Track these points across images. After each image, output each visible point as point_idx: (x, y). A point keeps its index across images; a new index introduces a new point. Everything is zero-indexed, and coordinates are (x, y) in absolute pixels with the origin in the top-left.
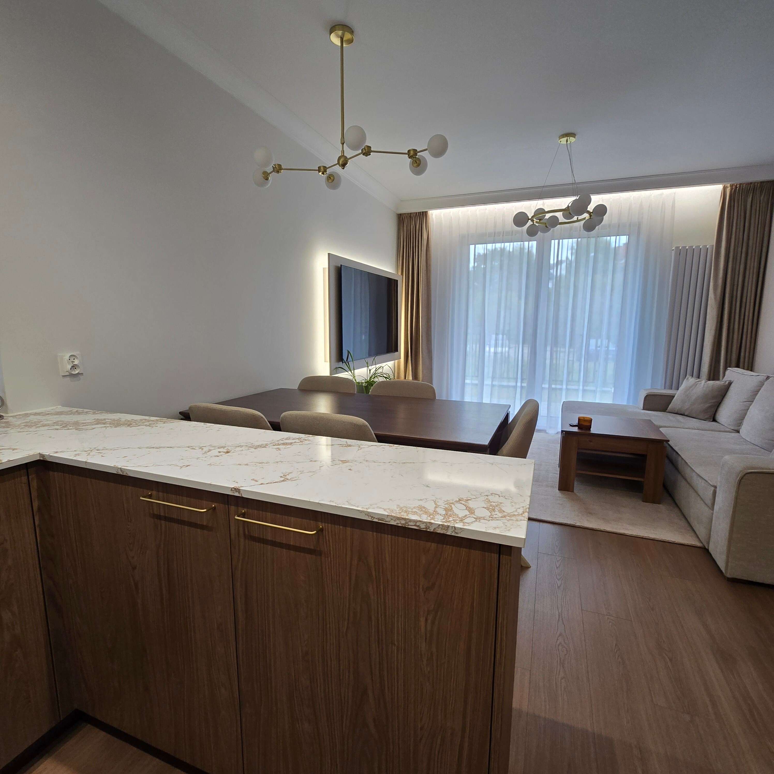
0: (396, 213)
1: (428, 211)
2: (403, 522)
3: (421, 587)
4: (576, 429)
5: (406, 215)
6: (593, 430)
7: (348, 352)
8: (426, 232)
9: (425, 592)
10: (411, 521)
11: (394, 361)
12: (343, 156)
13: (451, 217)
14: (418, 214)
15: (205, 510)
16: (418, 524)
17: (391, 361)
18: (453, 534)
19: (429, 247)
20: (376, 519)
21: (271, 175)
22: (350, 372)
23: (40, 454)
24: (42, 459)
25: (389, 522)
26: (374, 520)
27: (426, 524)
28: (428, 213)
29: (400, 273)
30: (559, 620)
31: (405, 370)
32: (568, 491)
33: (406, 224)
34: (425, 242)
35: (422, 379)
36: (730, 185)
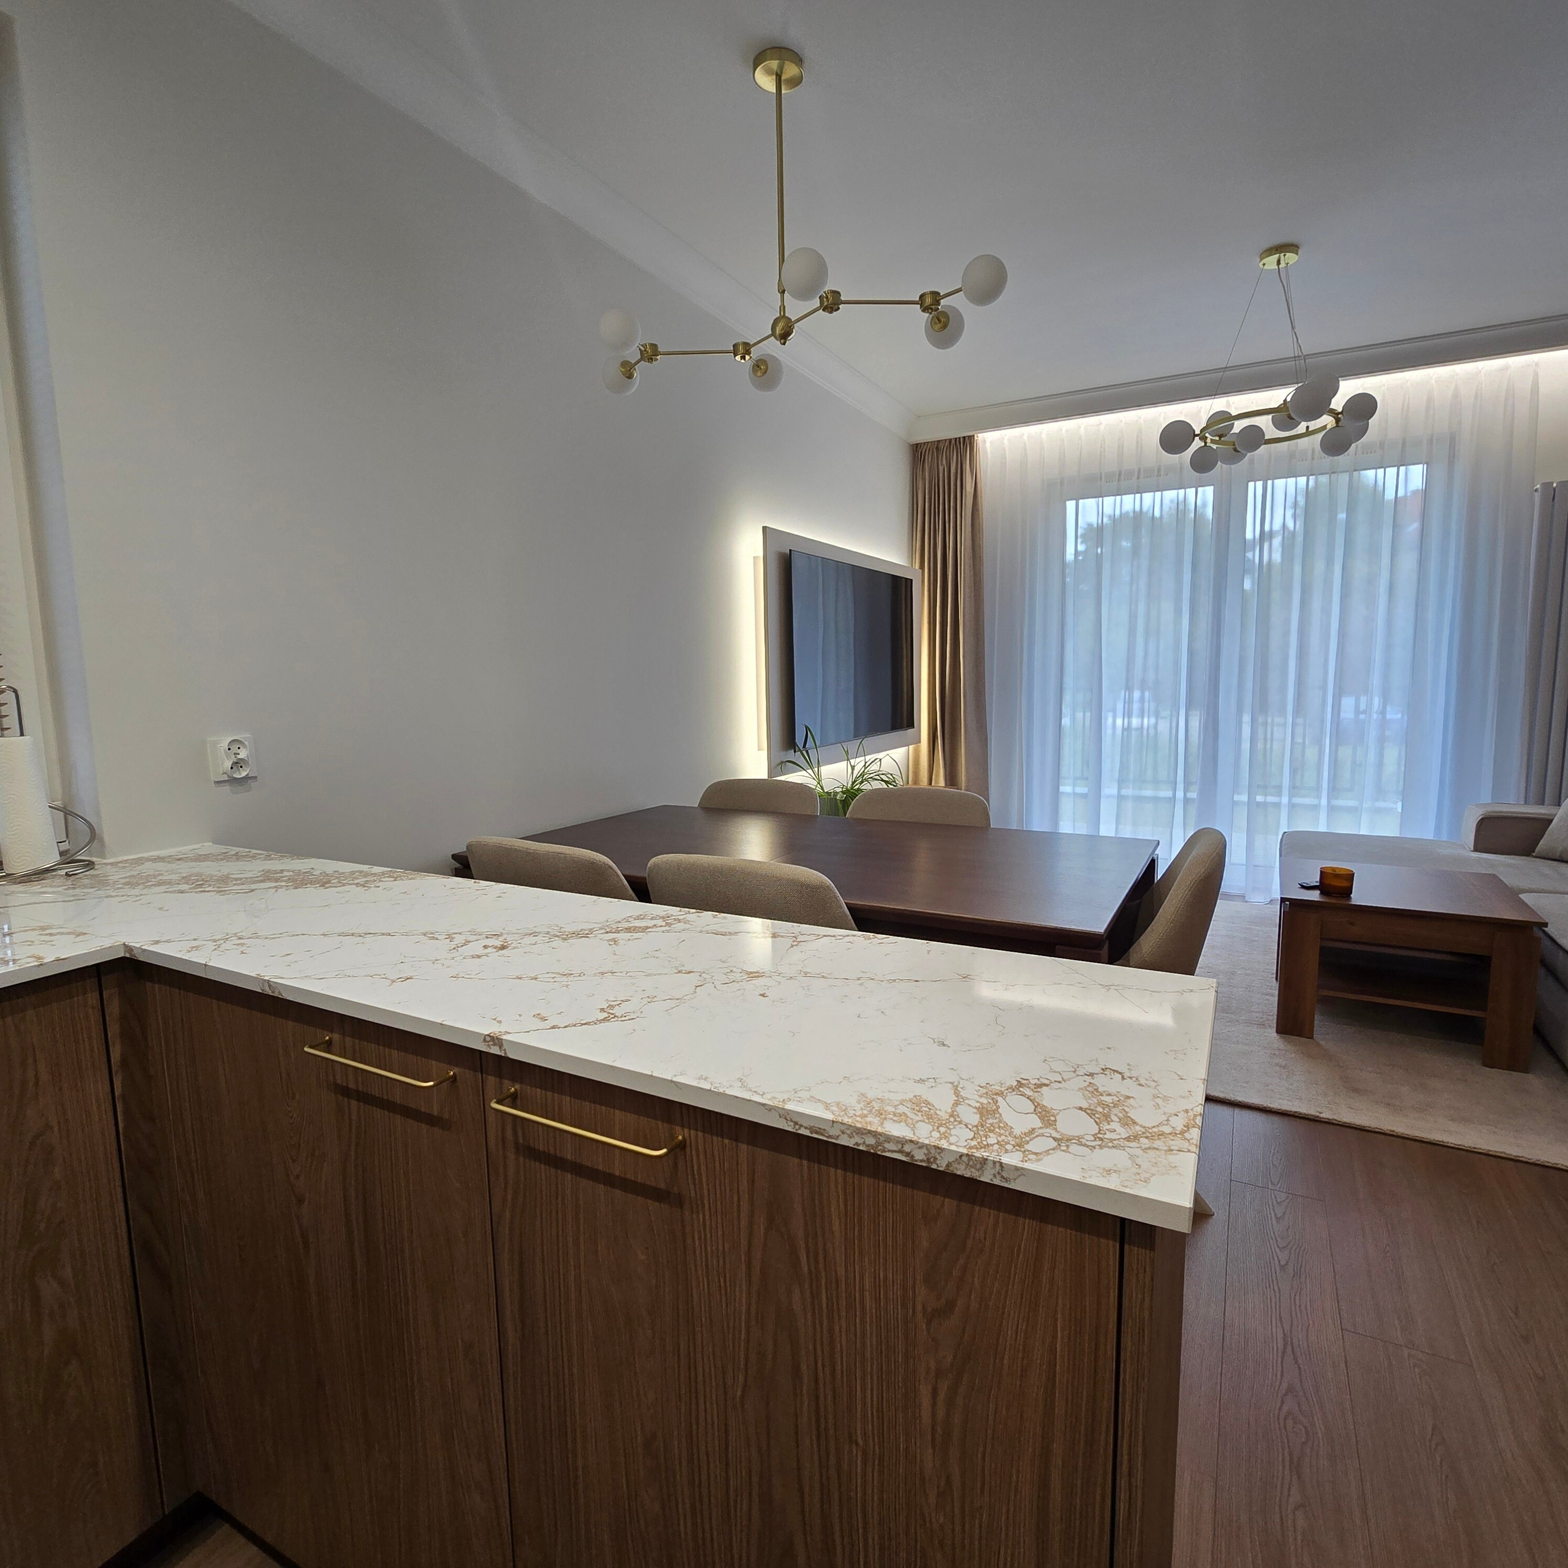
0: (909, 444)
1: (976, 436)
2: (871, 1141)
3: (919, 1308)
4: (1315, 896)
5: (929, 445)
6: (1359, 897)
7: (807, 728)
8: (972, 478)
9: (929, 1323)
10: (889, 1139)
11: (907, 747)
12: (783, 317)
13: (1025, 444)
14: (953, 442)
15: (431, 1083)
16: (907, 1148)
17: (897, 748)
18: (997, 1182)
19: (978, 510)
20: (806, 1128)
21: (638, 367)
22: (810, 771)
23: (124, 944)
24: (128, 955)
25: (836, 1139)
26: (800, 1132)
27: (927, 1149)
28: (976, 438)
29: (917, 566)
30: (1284, 1352)
31: (929, 765)
32: (1301, 1035)
33: (929, 463)
34: (969, 499)
35: (966, 785)
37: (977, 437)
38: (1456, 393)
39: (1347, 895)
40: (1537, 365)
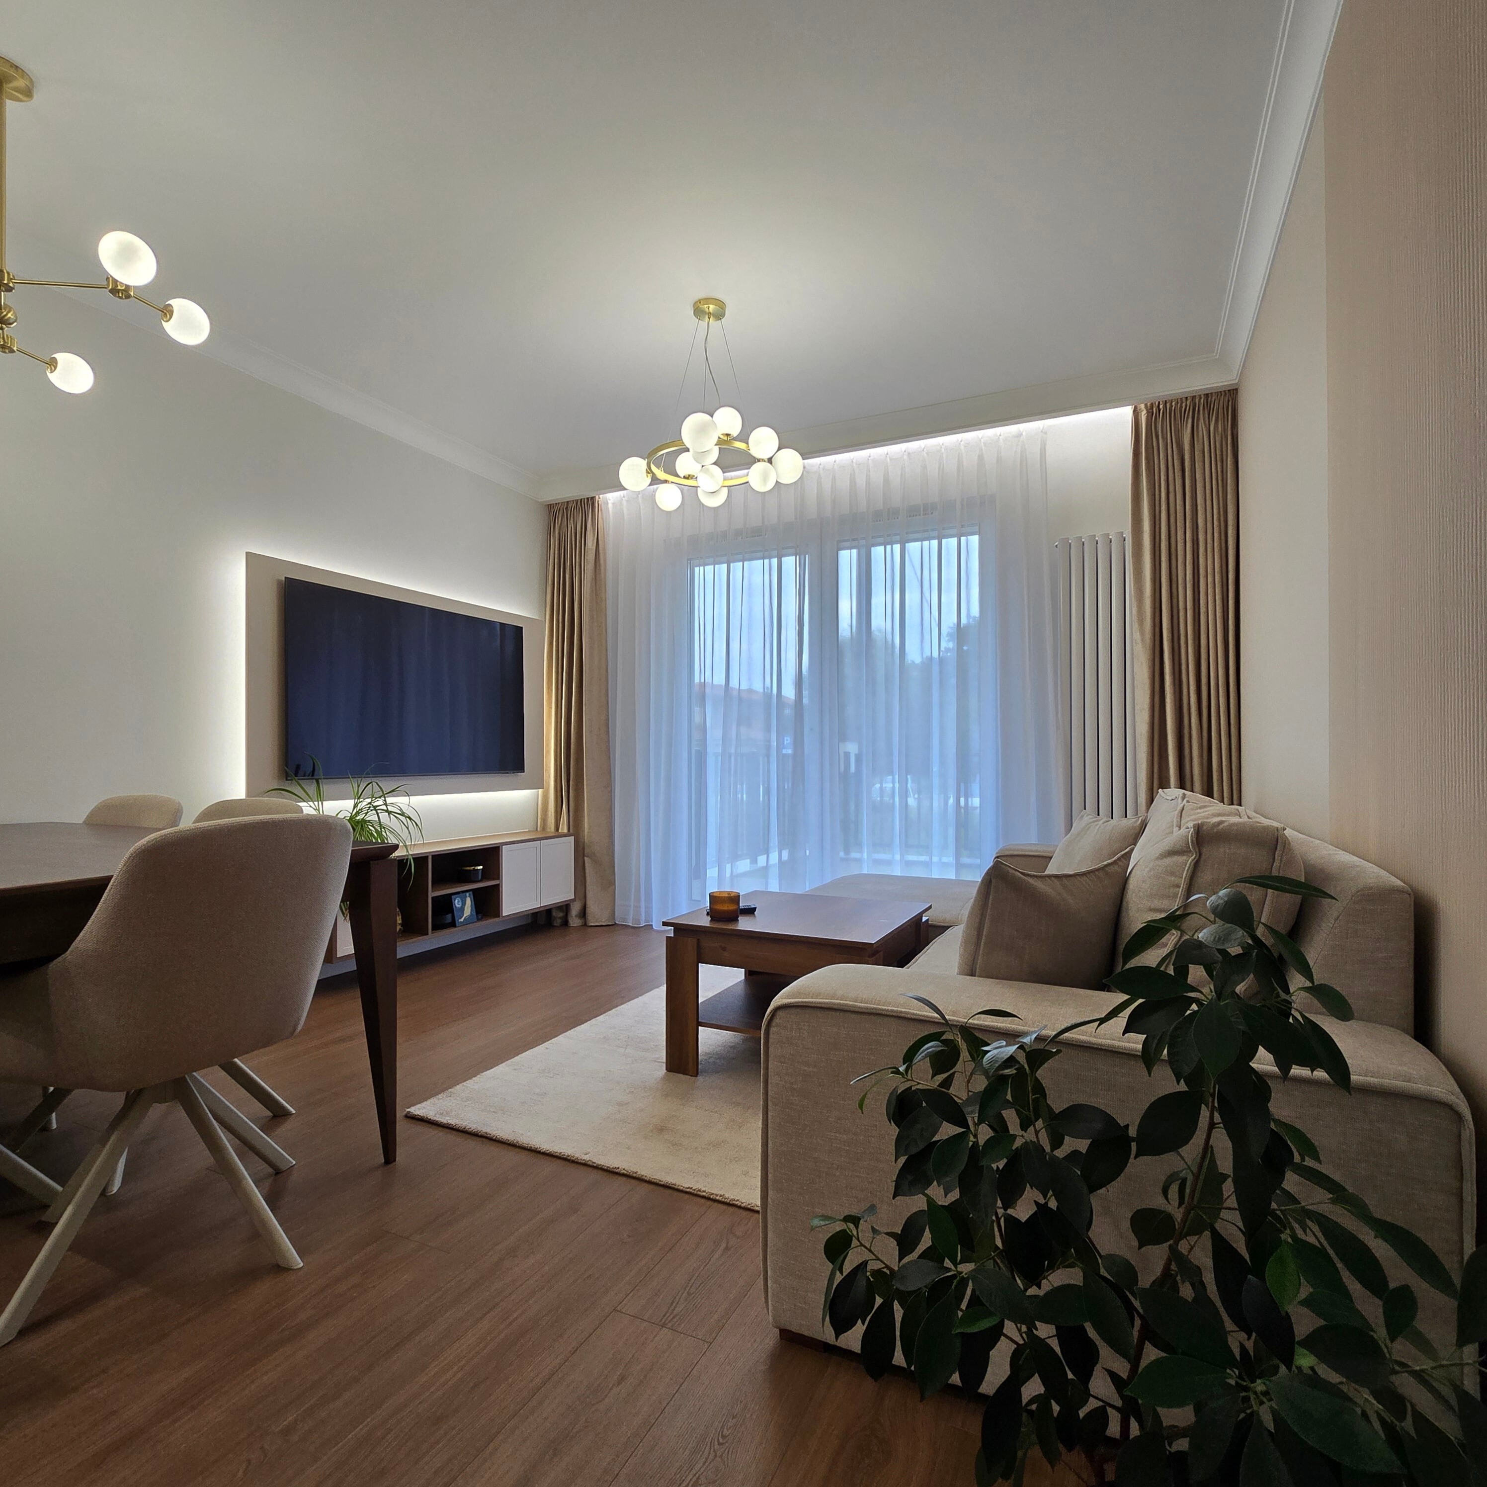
0: (543, 504)
6: (744, 924)
8: (594, 533)
11: (536, 789)
13: (640, 505)
14: (579, 501)
31: (556, 811)
32: (685, 1073)
33: (560, 523)
34: (591, 556)
35: (588, 832)
36: (1146, 405)
37: (599, 498)
38: (981, 457)
39: (735, 919)
40: (1044, 432)
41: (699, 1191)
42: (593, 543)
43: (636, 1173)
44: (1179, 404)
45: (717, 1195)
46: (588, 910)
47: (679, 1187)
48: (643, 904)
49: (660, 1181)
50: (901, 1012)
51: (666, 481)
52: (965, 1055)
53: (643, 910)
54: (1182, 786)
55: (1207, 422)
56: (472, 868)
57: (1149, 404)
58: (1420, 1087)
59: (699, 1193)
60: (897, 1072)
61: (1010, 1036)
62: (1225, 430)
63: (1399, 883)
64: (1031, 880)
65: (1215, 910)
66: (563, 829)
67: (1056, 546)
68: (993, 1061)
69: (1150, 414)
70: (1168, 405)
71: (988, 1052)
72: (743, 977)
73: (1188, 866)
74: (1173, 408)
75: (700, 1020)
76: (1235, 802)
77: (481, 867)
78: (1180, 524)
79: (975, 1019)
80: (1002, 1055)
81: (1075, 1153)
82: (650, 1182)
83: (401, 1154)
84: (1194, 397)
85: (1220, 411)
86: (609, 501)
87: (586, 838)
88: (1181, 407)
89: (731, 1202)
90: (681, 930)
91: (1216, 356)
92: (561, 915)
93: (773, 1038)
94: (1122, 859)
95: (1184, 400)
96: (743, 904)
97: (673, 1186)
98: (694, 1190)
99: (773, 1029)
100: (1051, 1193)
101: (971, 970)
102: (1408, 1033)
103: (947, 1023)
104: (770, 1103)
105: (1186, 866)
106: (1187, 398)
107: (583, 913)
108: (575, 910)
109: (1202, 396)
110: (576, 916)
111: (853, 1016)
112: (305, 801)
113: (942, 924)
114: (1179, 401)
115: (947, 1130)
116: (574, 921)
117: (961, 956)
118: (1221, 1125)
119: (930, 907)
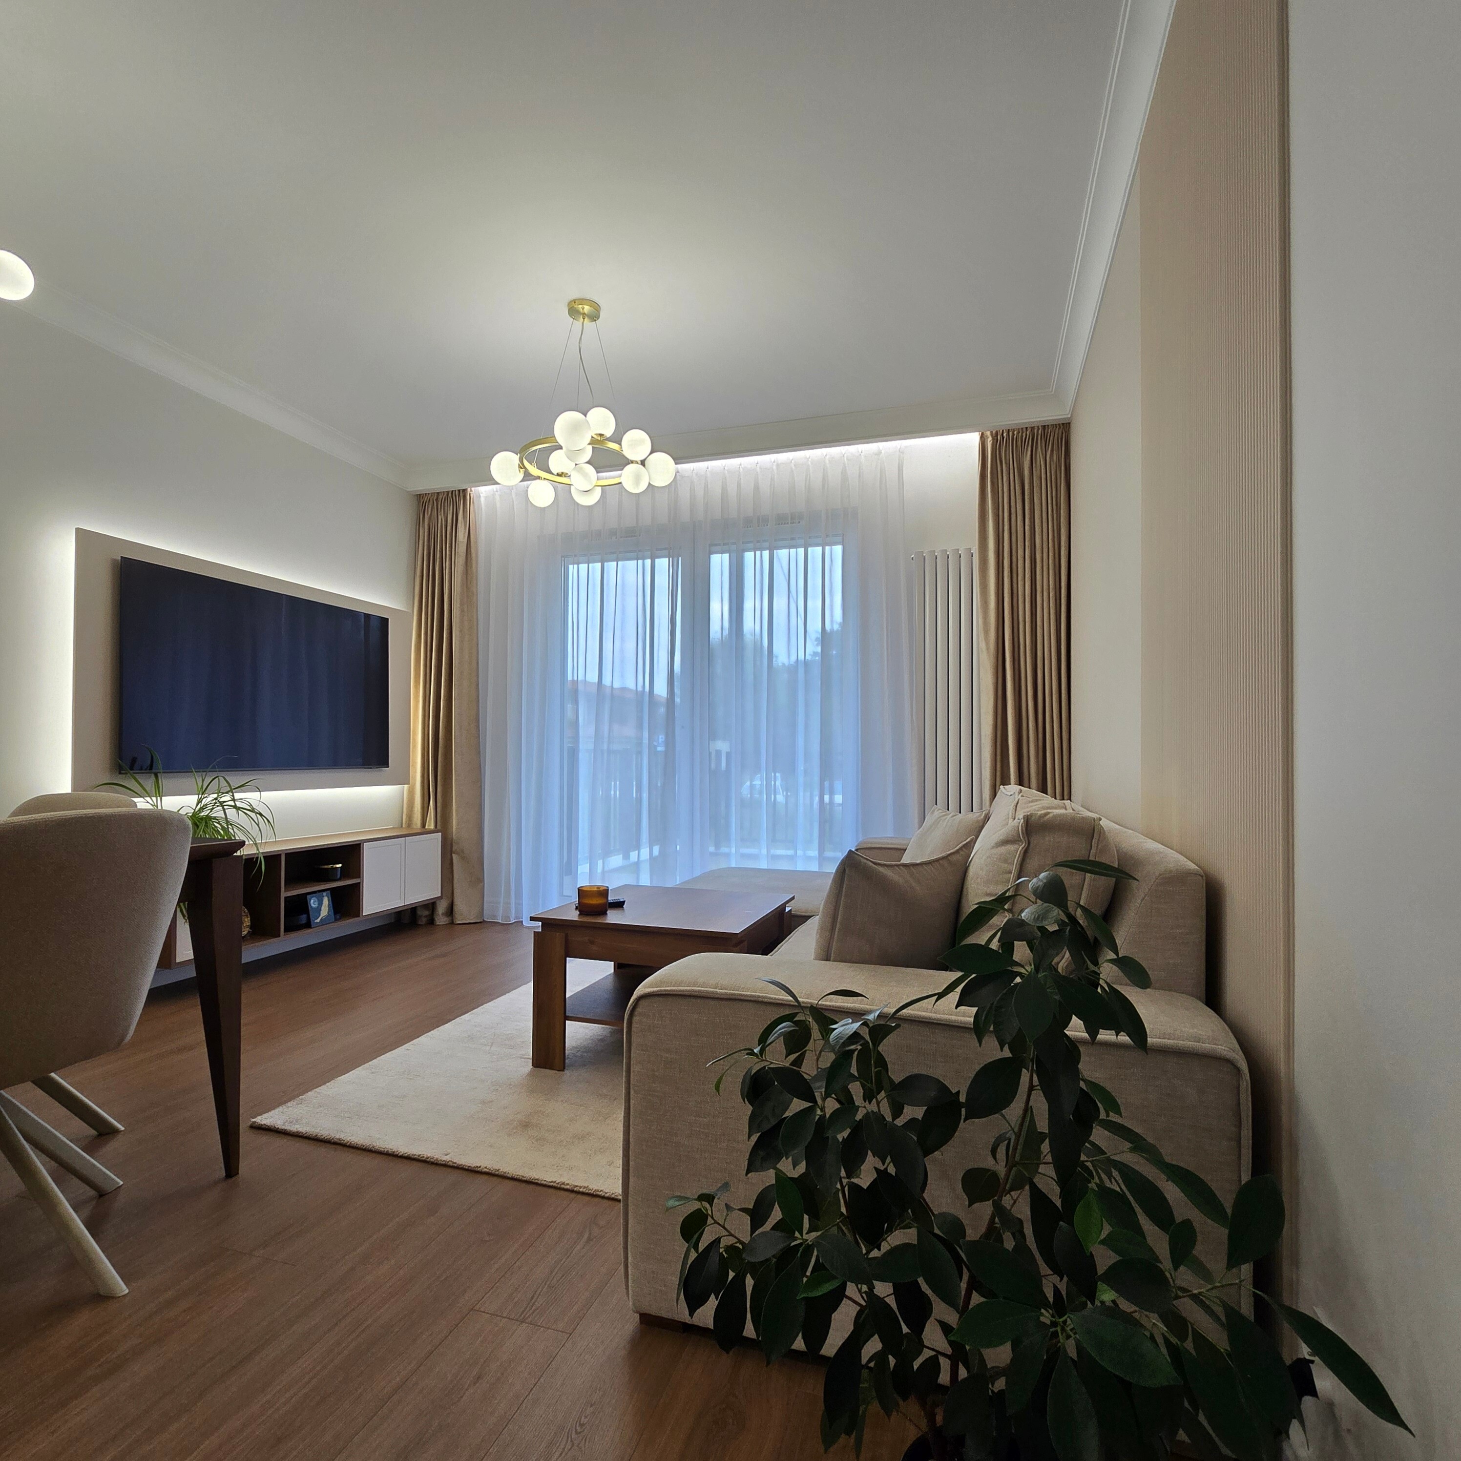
0: (408, 492)
1: (469, 489)
4: (573, 915)
5: (430, 495)
8: (466, 526)
11: (401, 785)
13: (513, 501)
14: (450, 493)
19: (471, 560)
28: (469, 492)
31: (423, 808)
32: (551, 1068)
33: (429, 513)
34: (462, 549)
35: (456, 828)
36: (991, 432)
37: (471, 491)
38: (844, 472)
39: (604, 913)
40: (901, 451)
41: (563, 1184)
42: (464, 536)
43: (498, 1170)
44: (1020, 434)
45: (581, 1187)
46: (455, 908)
47: (542, 1182)
48: (513, 901)
49: (523, 1177)
50: (759, 997)
51: (539, 478)
52: (816, 1033)
53: (513, 906)
54: (1021, 783)
55: (1044, 453)
56: (330, 866)
57: (994, 432)
58: (1207, 1047)
59: (563, 1186)
60: (753, 1054)
61: (856, 1015)
62: (1059, 460)
63: (1193, 866)
64: (881, 869)
65: (1035, 892)
66: (430, 825)
67: (912, 558)
68: (838, 1037)
69: (995, 441)
70: (1011, 433)
71: (835, 1029)
72: (613, 971)
73: (1018, 853)
74: (1015, 437)
75: (567, 1015)
76: (1066, 797)
77: (340, 865)
78: (1020, 544)
79: (826, 1001)
80: (847, 1032)
81: (913, 1120)
82: (513, 1179)
83: (244, 1166)
84: (1033, 428)
85: (1056, 441)
86: (481, 495)
87: (454, 835)
88: (1022, 436)
89: (594, 1193)
90: (549, 924)
91: (1052, 391)
92: (427, 913)
93: (634, 1025)
94: (964, 849)
95: (1024, 430)
96: (611, 898)
97: (536, 1181)
98: (558, 1183)
99: (636, 1019)
100: (889, 1159)
101: (826, 955)
102: (1200, 999)
103: (799, 1005)
104: (632, 1092)
105: (1017, 853)
106: (1027, 428)
107: (450, 911)
108: (442, 908)
109: (1040, 427)
110: (443, 914)
111: (713, 1002)
112: (141, 797)
113: (804, 914)
114: (1020, 431)
115: (797, 1105)
116: (441, 919)
117: (817, 942)
118: (1039, 1087)
119: (793, 898)
